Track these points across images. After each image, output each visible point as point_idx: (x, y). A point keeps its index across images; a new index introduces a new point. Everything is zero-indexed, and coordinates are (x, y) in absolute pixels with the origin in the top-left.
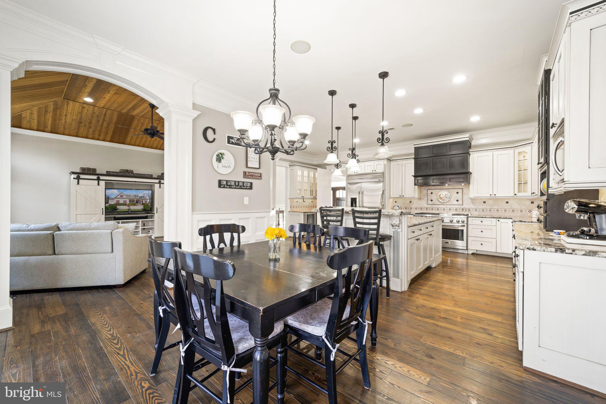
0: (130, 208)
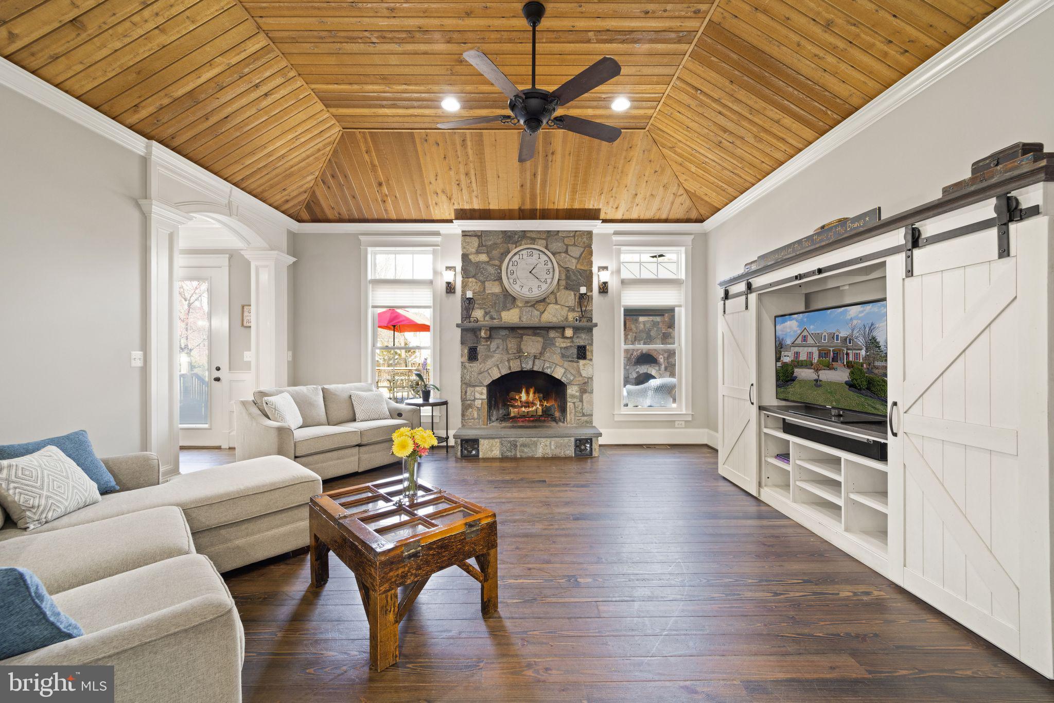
0: (818, 376)
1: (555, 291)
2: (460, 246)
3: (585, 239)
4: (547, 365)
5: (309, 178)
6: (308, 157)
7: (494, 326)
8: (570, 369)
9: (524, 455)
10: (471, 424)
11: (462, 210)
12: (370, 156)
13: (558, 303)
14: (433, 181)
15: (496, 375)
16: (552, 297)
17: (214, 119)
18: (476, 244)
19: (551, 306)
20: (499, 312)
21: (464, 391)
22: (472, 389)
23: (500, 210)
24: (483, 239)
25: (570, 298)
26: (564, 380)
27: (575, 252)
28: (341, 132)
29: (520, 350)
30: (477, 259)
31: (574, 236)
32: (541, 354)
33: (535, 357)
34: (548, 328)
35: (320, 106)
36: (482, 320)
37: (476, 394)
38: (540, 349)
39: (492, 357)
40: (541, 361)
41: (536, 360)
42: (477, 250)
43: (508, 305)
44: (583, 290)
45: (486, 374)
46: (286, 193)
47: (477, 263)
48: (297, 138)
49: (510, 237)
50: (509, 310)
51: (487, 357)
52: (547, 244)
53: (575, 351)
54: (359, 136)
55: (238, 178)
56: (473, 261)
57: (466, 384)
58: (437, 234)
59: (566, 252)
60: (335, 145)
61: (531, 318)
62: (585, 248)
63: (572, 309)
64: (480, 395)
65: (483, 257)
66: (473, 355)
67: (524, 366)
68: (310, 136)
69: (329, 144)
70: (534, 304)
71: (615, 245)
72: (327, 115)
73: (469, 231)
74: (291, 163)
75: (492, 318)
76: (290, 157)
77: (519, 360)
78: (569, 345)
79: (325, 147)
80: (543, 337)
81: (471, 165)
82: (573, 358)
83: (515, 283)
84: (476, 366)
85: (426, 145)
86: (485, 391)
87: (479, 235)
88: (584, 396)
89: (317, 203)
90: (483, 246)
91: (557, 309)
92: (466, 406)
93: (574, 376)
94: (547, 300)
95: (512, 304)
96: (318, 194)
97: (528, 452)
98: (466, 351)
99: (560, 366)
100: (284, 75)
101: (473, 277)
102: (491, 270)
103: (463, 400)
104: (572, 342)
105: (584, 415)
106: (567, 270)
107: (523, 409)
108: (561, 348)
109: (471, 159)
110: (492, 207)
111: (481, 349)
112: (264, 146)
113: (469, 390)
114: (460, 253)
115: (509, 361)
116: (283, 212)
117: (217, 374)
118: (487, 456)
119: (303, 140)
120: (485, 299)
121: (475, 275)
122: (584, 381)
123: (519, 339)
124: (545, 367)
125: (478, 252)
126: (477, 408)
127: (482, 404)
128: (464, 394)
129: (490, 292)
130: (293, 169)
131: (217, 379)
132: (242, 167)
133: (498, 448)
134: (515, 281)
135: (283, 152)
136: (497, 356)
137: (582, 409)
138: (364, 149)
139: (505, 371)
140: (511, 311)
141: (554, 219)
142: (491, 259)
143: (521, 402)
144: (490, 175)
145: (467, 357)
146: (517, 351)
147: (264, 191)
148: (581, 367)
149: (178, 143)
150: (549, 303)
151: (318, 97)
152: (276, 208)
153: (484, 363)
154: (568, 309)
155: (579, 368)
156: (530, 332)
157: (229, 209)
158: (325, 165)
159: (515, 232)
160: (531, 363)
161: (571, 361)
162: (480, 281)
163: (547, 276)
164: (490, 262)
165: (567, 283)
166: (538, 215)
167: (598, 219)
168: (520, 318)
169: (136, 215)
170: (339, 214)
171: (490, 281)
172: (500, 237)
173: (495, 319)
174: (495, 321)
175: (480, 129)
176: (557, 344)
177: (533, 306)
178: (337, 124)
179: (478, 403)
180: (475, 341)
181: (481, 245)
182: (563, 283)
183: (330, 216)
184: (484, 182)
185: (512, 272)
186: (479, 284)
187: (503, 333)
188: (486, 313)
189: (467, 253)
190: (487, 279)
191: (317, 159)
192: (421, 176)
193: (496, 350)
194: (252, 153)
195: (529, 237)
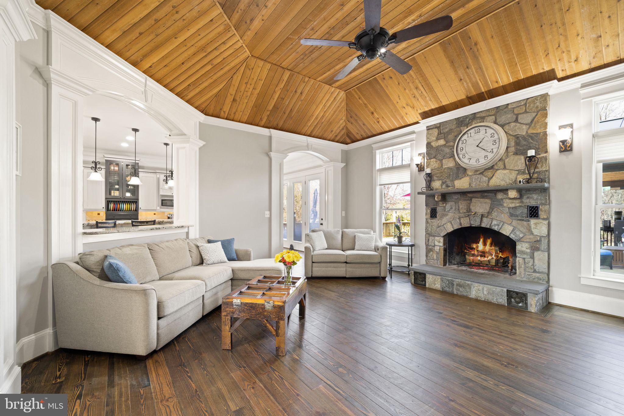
1: (504, 158)
2: (425, 137)
3: (538, 104)
4: (495, 222)
5: (341, 122)
6: (335, 112)
7: (449, 192)
8: (519, 227)
9: (459, 293)
10: (432, 263)
11: (424, 112)
12: (362, 100)
13: (507, 168)
14: (399, 101)
15: (450, 229)
16: (500, 164)
17: (287, 112)
18: (436, 134)
19: (498, 172)
20: (453, 181)
21: (427, 239)
22: (433, 238)
23: (451, 104)
24: (441, 128)
25: (520, 162)
26: (512, 236)
27: (526, 118)
28: (345, 94)
29: (469, 210)
30: (437, 145)
31: (525, 104)
32: (489, 213)
33: (482, 216)
34: (495, 191)
35: (327, 87)
36: (440, 188)
37: (436, 242)
38: (488, 209)
39: (447, 215)
40: (489, 219)
41: (484, 218)
42: (437, 138)
43: (460, 175)
44: (531, 153)
45: (442, 228)
46: (333, 132)
47: (437, 147)
48: (325, 106)
49: (462, 122)
50: (460, 179)
51: (443, 215)
52: (496, 119)
53: (525, 211)
54: (353, 92)
55: (309, 133)
56: (434, 146)
57: (428, 234)
58: (413, 132)
59: (516, 121)
60: (345, 101)
61: (481, 183)
62: (538, 112)
63: (520, 172)
64: (439, 243)
65: (442, 142)
66: (433, 214)
67: (472, 222)
68: (330, 102)
69: (342, 101)
70: (483, 172)
71: (583, 99)
72: (333, 89)
73: (431, 126)
74: (328, 118)
75: (448, 186)
76: (327, 115)
77: (468, 218)
78: (518, 205)
79: (340, 104)
80: (491, 199)
81: (417, 81)
82: (523, 217)
83: (464, 157)
84: (435, 222)
85: (385, 81)
86: (442, 240)
87: (438, 127)
88: (536, 254)
89: (351, 133)
90: (441, 133)
91: (505, 174)
92: (429, 250)
93: (524, 233)
94: (496, 167)
95: (464, 173)
96: (349, 128)
97: (462, 291)
98: (429, 211)
99: (508, 224)
100: (304, 82)
101: (434, 158)
102: (447, 150)
103: (427, 245)
104: (522, 202)
105: (535, 271)
106: (517, 137)
107: (479, 258)
108: (509, 208)
109: (414, 77)
110: (444, 104)
111: (439, 209)
112: (312, 115)
113: (431, 238)
114: (425, 143)
115: (459, 218)
116: (337, 142)
117: (322, 222)
118: (431, 287)
119: (328, 105)
120: (442, 173)
121: (436, 156)
122: (536, 239)
123: (469, 202)
124: (493, 224)
125: (438, 139)
126: (436, 252)
127: (439, 249)
128: (427, 241)
129: (446, 167)
130: (331, 121)
131: (322, 224)
132: (308, 127)
133: (439, 283)
134: (464, 155)
135: (322, 115)
136: (450, 215)
137: (533, 265)
138: (357, 97)
139: (456, 227)
140: (462, 179)
141: (503, 95)
142: (447, 142)
143: (477, 251)
144: (432, 81)
145: (429, 215)
146: (467, 210)
147: (323, 135)
148: (533, 226)
149: (280, 126)
150: (497, 170)
151: (324, 83)
152: (333, 141)
153: (441, 220)
154: (517, 172)
155: (530, 227)
156: (479, 195)
157: (308, 147)
158: (345, 113)
159: (466, 117)
160: (478, 220)
161: (520, 220)
162: (439, 160)
163: (493, 147)
164: (447, 145)
165: (516, 149)
166: (486, 96)
167: (554, 79)
168: (470, 184)
169: (267, 159)
170: (362, 135)
171: (446, 158)
172: (454, 123)
173: (449, 187)
174: (449, 188)
175: (412, 56)
176: (505, 205)
177: (482, 173)
178: (341, 91)
179: (437, 249)
180: (435, 204)
181: (440, 133)
182: (512, 149)
183: (358, 138)
184: (430, 89)
185: (462, 149)
186: (438, 162)
187: (456, 197)
188: (443, 183)
189: (430, 141)
190: (444, 157)
191: (340, 111)
192: (390, 99)
193: (450, 210)
194: (309, 120)
195: (478, 117)
